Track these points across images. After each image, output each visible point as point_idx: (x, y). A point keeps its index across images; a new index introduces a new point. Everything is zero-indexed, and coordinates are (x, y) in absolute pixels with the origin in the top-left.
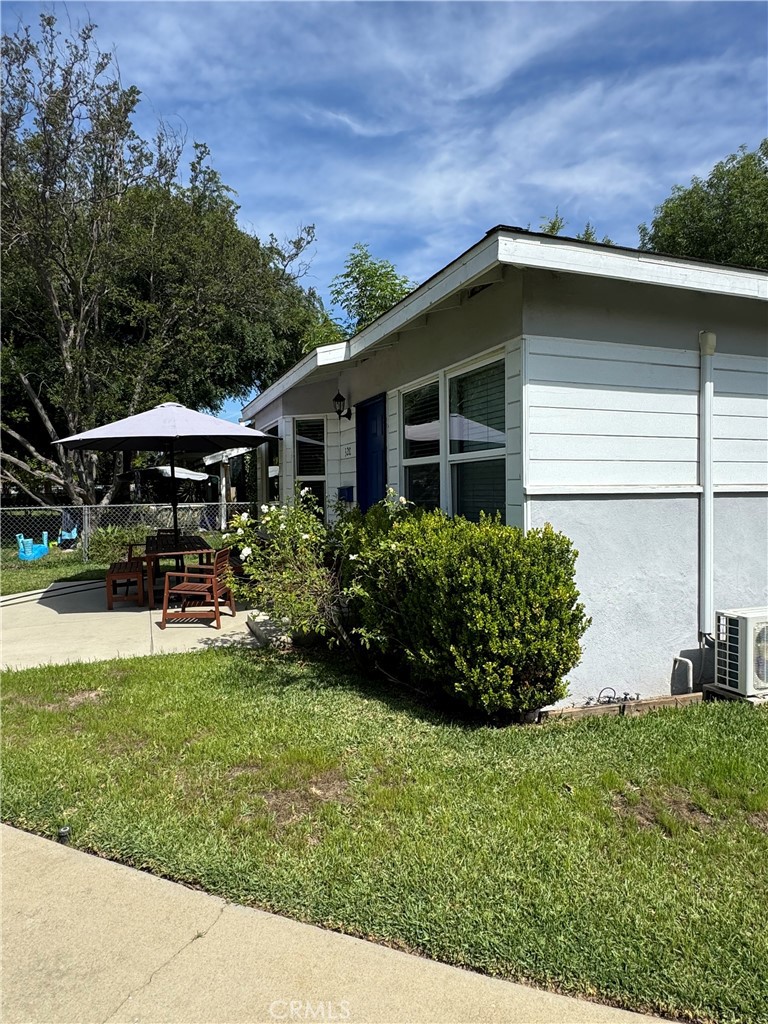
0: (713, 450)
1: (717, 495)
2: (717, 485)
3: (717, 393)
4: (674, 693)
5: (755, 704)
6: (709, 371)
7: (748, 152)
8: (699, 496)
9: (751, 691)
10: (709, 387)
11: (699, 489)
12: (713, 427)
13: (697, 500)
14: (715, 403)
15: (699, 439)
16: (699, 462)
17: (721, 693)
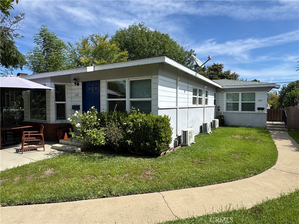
0: (179, 100)
1: (179, 108)
2: (180, 106)
3: (179, 89)
4: (174, 147)
6: (178, 85)
11: (176, 107)
12: (179, 95)
13: (176, 109)
15: (176, 97)
16: (176, 102)
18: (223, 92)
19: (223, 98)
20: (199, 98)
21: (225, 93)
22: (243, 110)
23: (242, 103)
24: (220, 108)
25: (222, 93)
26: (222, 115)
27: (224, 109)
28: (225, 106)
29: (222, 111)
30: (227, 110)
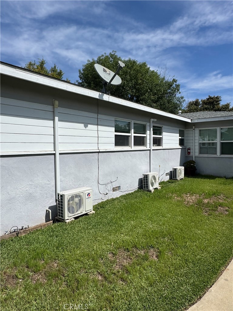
0: (59, 139)
1: (60, 154)
2: (60, 151)
3: (59, 120)
4: (46, 221)
5: (67, 222)
6: (56, 113)
7: (107, 55)
8: (54, 154)
9: (66, 218)
10: (57, 118)
11: (54, 152)
12: (59, 132)
13: (54, 156)
14: (59, 124)
15: (54, 135)
16: (54, 143)
17: (59, 219)
18: (194, 128)
19: (194, 136)
20: (134, 136)
21: (198, 129)
22: (222, 153)
23: (222, 143)
24: (191, 151)
25: (192, 129)
26: (194, 160)
27: (195, 152)
28: (197, 148)
29: (194, 155)
30: (200, 153)
